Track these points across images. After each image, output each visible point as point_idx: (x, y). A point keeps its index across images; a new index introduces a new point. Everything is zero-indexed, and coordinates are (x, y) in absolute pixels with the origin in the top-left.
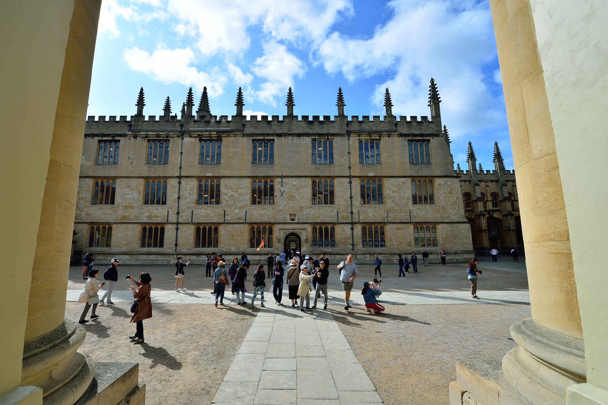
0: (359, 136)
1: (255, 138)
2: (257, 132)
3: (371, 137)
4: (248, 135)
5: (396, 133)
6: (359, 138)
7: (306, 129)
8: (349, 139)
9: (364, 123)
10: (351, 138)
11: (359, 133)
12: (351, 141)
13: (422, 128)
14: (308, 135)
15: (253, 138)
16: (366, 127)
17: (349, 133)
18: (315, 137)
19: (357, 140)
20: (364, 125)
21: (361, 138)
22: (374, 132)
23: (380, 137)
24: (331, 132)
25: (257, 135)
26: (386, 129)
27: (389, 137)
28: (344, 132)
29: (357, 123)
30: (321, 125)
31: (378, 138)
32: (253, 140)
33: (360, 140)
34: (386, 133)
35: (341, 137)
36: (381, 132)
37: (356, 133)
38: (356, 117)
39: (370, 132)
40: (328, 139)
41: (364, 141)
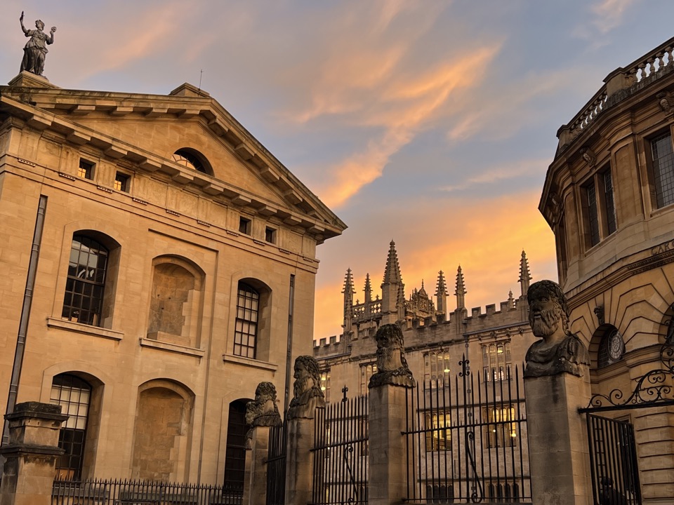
0: (480, 339)
1: (363, 362)
2: (364, 354)
3: (496, 338)
4: (356, 359)
6: (480, 342)
7: (416, 340)
8: (467, 346)
9: (487, 318)
10: (470, 344)
11: (479, 336)
12: (469, 349)
14: (419, 348)
15: (360, 362)
16: (489, 324)
17: (467, 337)
18: (426, 351)
19: (480, 346)
20: (486, 321)
21: (483, 342)
22: (501, 330)
23: (508, 336)
24: (446, 339)
25: (364, 357)
26: (518, 322)
27: (521, 333)
28: (461, 337)
29: (478, 319)
31: (507, 338)
32: (361, 365)
33: (483, 346)
34: (516, 329)
35: (457, 345)
36: (510, 328)
37: (476, 336)
38: (478, 309)
39: (493, 331)
40: (442, 350)
41: (488, 345)
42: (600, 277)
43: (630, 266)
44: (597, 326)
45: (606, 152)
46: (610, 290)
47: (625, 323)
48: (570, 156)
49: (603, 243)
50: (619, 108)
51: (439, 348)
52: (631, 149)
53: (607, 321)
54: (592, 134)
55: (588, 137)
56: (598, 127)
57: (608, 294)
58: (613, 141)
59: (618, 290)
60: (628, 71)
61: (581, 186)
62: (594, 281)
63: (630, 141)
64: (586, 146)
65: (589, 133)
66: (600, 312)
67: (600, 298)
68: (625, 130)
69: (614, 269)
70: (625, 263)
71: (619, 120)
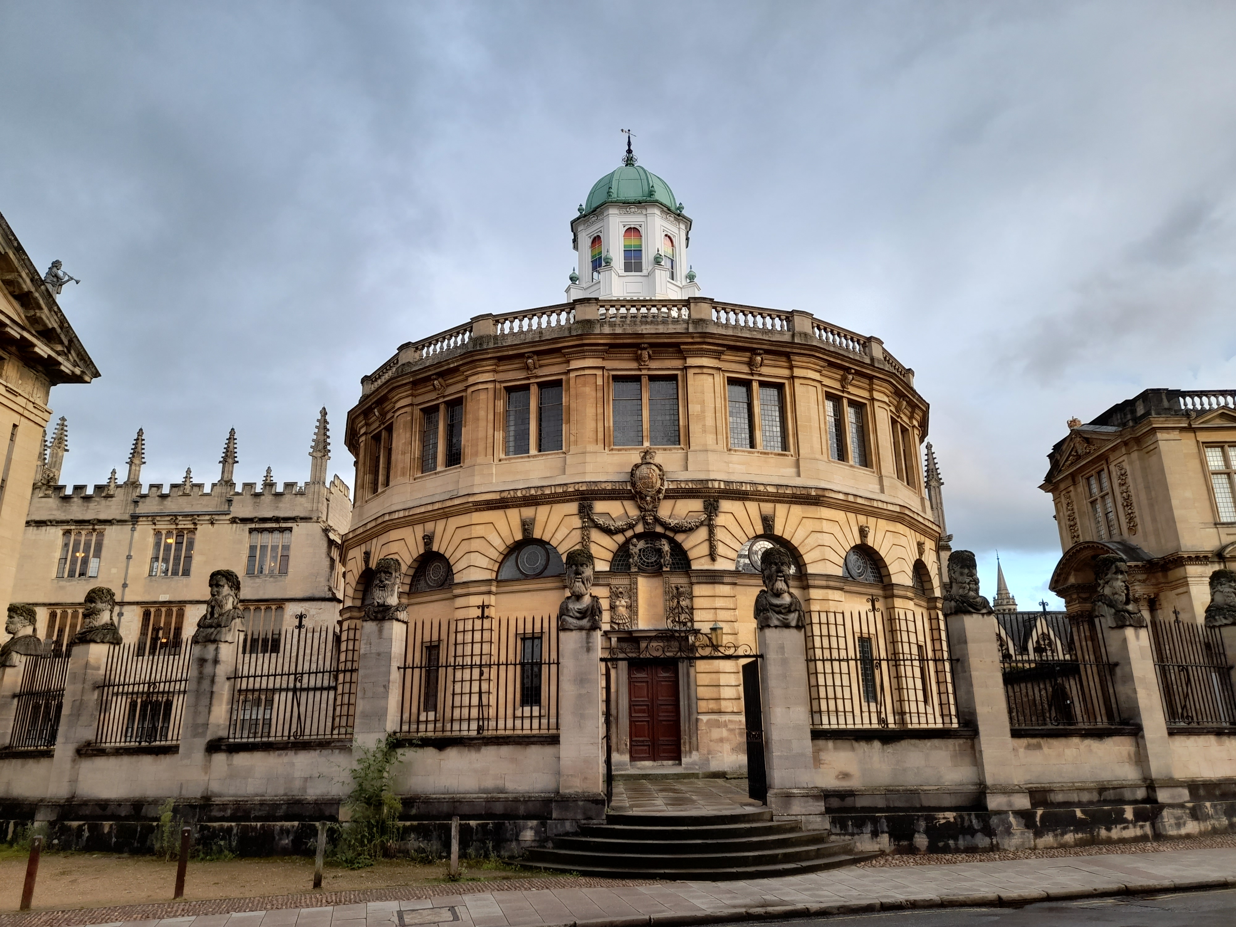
0: (155, 524)
3: (177, 524)
5: (228, 517)
6: (154, 527)
7: (54, 512)
8: (133, 530)
9: (169, 499)
10: (139, 528)
11: (153, 518)
12: (136, 534)
13: (281, 505)
14: (56, 523)
16: (171, 506)
17: (135, 519)
18: (68, 527)
19: (152, 532)
20: (168, 502)
21: (157, 527)
22: (186, 516)
24: (102, 517)
26: (211, 510)
27: (212, 523)
28: (126, 517)
29: (157, 498)
30: (86, 504)
31: (192, 526)
33: (158, 533)
34: (207, 517)
35: (119, 527)
36: (198, 515)
37: (150, 519)
38: (159, 486)
39: (175, 516)
40: (94, 530)
41: (164, 532)
42: (437, 506)
43: (476, 503)
44: (422, 551)
45: (460, 386)
46: (445, 520)
47: (458, 555)
48: (418, 377)
49: (440, 472)
50: (488, 353)
51: (91, 527)
52: (491, 393)
53: (435, 548)
54: (452, 366)
55: (446, 367)
56: (461, 362)
57: (441, 524)
58: (472, 380)
59: (454, 522)
60: (498, 319)
61: (421, 410)
62: (430, 508)
63: (490, 386)
64: (441, 375)
65: (449, 364)
66: (428, 539)
67: (430, 526)
68: (487, 374)
69: (457, 502)
70: (471, 499)
71: (484, 363)
